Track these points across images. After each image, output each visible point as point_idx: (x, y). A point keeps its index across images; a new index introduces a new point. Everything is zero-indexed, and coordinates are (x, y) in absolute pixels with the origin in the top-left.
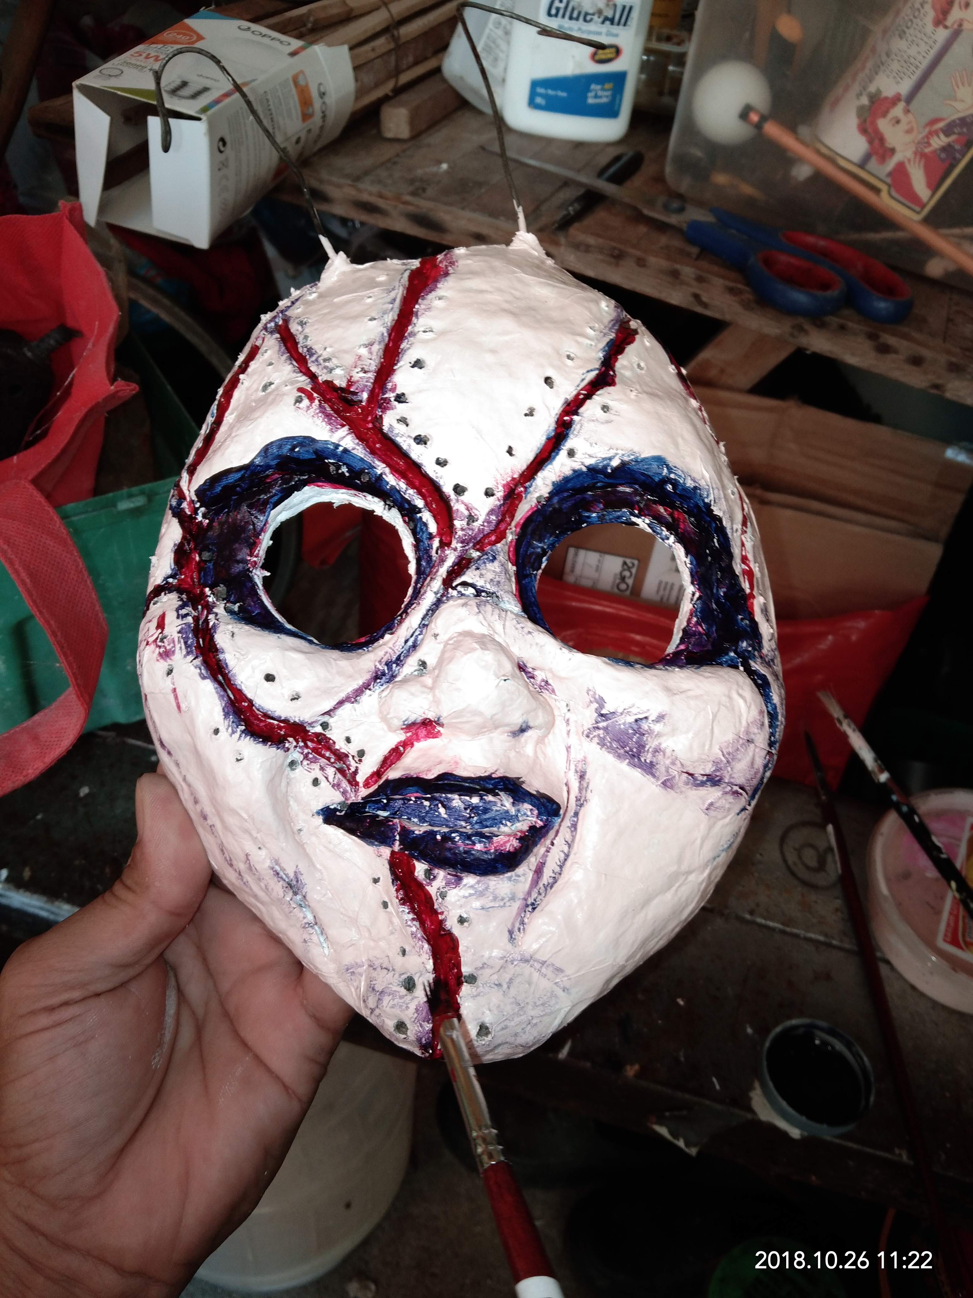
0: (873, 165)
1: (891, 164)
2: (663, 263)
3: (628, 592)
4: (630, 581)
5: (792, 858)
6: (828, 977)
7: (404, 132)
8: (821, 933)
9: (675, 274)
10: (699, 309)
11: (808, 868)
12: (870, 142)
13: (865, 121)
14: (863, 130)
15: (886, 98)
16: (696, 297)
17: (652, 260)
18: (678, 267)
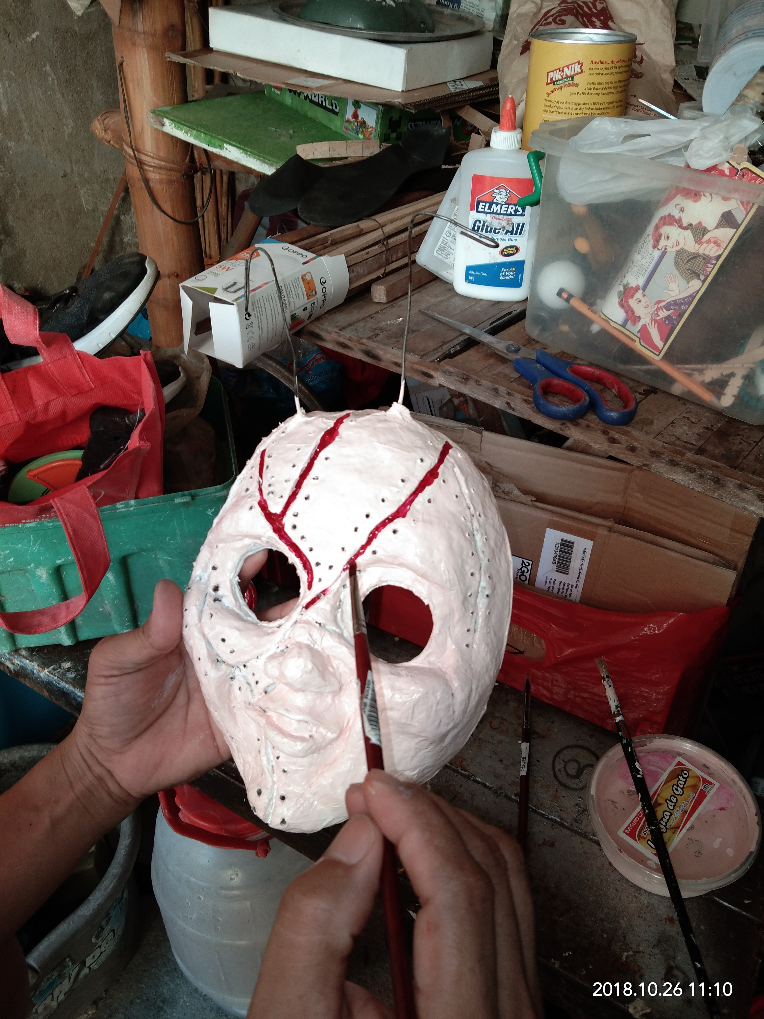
0: (629, 325)
1: (639, 326)
2: (489, 384)
3: (527, 582)
4: (528, 575)
5: (559, 766)
6: (552, 845)
7: (383, 299)
8: (559, 817)
9: (496, 390)
10: (510, 411)
11: (568, 774)
12: (626, 312)
13: (622, 300)
14: (622, 305)
15: (632, 287)
16: (508, 404)
17: (483, 382)
18: (497, 386)
